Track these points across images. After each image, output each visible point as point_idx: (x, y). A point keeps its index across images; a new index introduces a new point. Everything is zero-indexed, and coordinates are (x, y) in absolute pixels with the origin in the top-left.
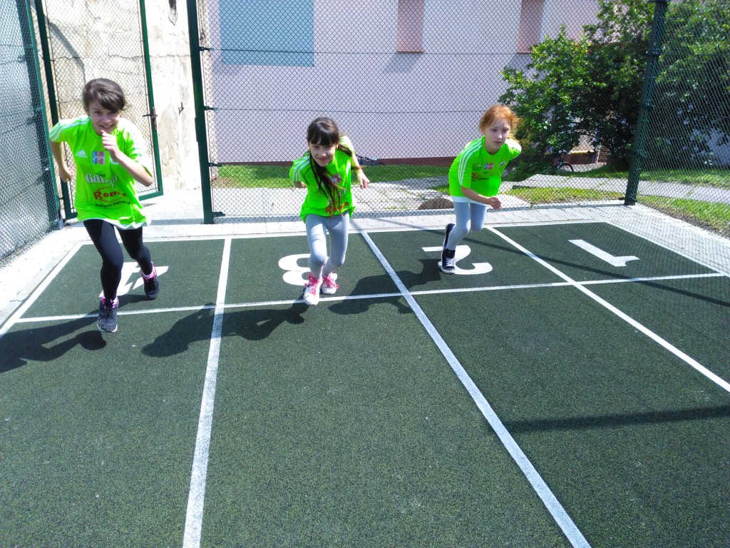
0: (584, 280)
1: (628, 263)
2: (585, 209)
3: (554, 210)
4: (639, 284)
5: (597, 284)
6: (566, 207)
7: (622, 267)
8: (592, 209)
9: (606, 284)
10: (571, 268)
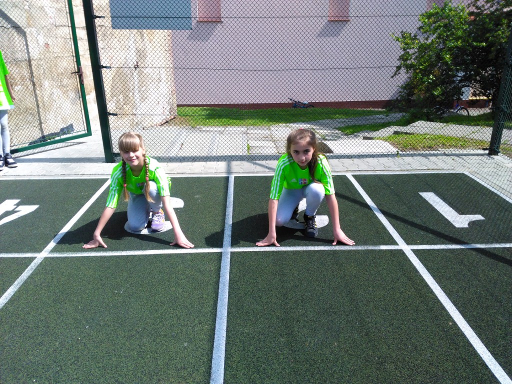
0: (416, 244)
1: (472, 224)
2: (449, 158)
3: (419, 158)
4: (474, 253)
5: (429, 250)
6: (431, 155)
7: (462, 229)
8: (455, 158)
9: (438, 250)
10: (409, 227)
